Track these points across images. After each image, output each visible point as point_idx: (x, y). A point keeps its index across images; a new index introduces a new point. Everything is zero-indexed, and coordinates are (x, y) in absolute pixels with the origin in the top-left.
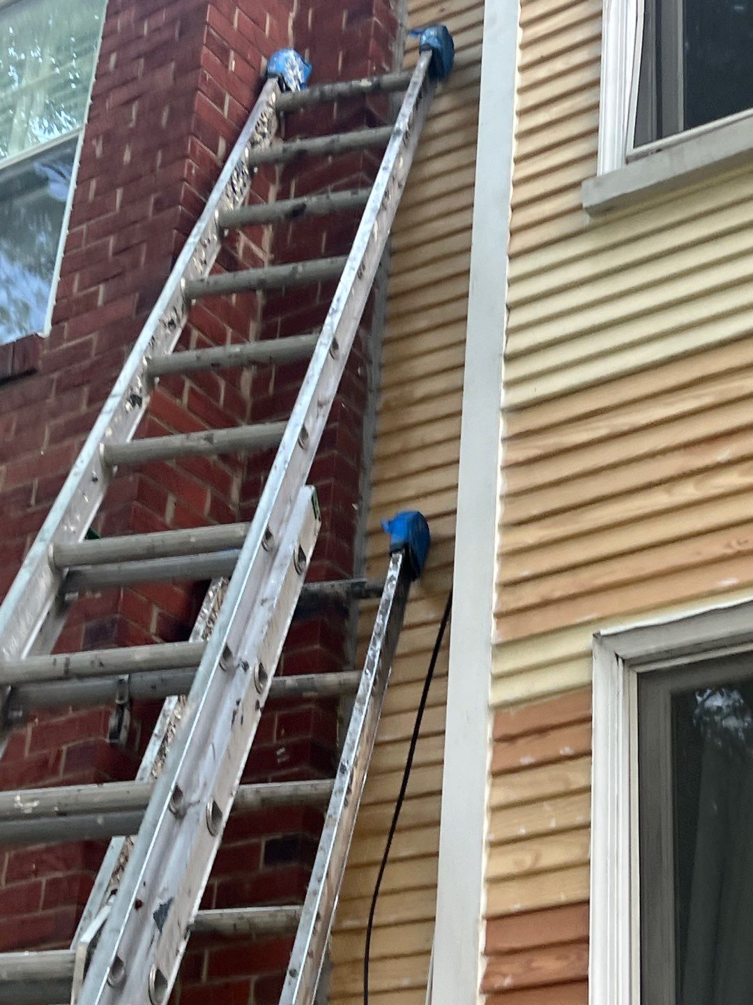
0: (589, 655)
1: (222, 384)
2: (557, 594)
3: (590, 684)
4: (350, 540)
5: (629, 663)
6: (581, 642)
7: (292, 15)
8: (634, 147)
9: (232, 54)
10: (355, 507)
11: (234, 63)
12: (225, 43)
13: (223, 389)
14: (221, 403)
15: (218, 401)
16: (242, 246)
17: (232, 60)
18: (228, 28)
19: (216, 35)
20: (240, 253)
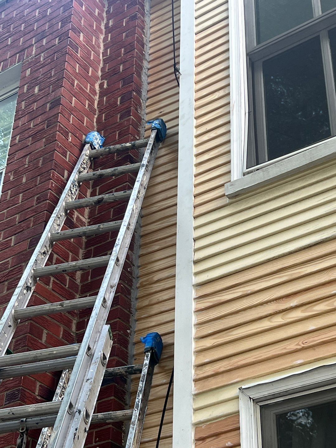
0: (237, 398)
1: (68, 278)
2: (222, 369)
3: (238, 412)
4: (126, 347)
5: (256, 401)
6: (233, 392)
7: (96, 116)
8: (247, 169)
9: (70, 134)
10: (129, 331)
11: (71, 138)
12: (67, 130)
13: (68, 280)
14: (67, 286)
15: (66, 286)
16: (76, 216)
17: (70, 137)
18: (68, 123)
19: (63, 127)
20: (75, 219)
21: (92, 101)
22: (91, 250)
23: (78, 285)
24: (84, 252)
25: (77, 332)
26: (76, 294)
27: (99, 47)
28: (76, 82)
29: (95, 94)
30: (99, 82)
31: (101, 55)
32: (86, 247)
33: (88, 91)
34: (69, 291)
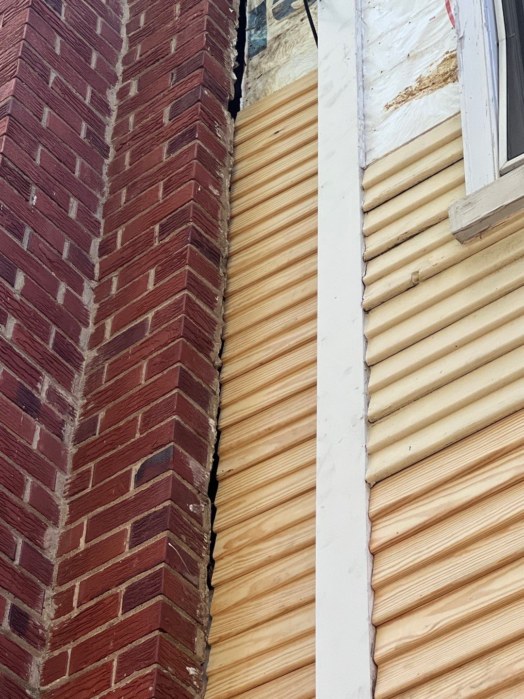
1: (20, 541)
7: (107, 161)
8: (508, 160)
9: (34, 188)
10: (192, 671)
11: (35, 197)
12: (25, 177)
13: (19, 548)
14: (17, 562)
15: (14, 560)
16: (46, 387)
17: (32, 195)
18: (29, 163)
19: (13, 166)
20: (44, 395)
21: (98, 127)
22: (89, 471)
23: (48, 563)
24: (69, 481)
25: (43, 688)
26: (43, 586)
27: (118, 11)
28: (53, 76)
29: (107, 111)
30: (118, 86)
31: (124, 30)
32: (75, 467)
33: (87, 102)
34: (22, 576)
